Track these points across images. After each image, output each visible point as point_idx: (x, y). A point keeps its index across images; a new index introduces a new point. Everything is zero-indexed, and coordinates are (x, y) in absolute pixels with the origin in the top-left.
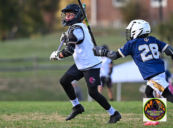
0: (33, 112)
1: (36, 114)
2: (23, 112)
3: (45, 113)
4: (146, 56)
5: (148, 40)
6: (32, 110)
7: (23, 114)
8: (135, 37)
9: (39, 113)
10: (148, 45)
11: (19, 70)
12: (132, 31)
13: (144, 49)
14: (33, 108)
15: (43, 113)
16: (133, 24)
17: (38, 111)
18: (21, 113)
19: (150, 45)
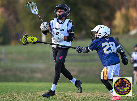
0: (95, 91)
1: (97, 92)
2: (88, 91)
3: (103, 92)
4: (107, 50)
5: (108, 39)
6: (94, 89)
7: (87, 92)
8: (100, 37)
9: (99, 91)
10: (109, 43)
11: (85, 61)
12: (98, 33)
13: (106, 46)
14: (95, 88)
15: (102, 91)
16: (100, 28)
17: (98, 91)
18: (86, 92)
19: (110, 43)
